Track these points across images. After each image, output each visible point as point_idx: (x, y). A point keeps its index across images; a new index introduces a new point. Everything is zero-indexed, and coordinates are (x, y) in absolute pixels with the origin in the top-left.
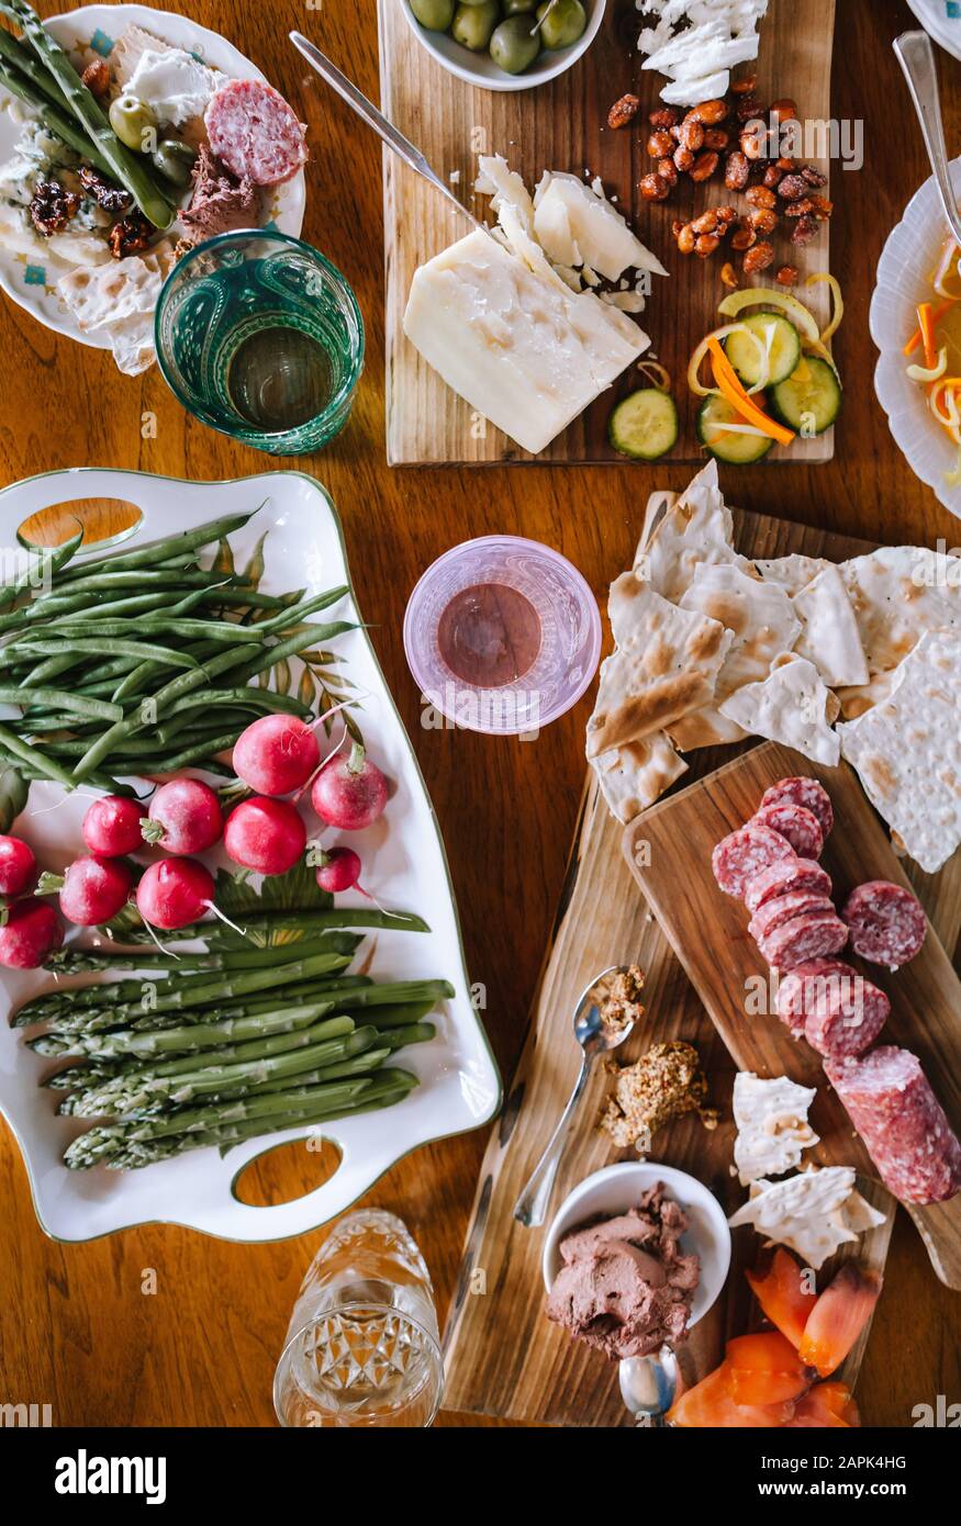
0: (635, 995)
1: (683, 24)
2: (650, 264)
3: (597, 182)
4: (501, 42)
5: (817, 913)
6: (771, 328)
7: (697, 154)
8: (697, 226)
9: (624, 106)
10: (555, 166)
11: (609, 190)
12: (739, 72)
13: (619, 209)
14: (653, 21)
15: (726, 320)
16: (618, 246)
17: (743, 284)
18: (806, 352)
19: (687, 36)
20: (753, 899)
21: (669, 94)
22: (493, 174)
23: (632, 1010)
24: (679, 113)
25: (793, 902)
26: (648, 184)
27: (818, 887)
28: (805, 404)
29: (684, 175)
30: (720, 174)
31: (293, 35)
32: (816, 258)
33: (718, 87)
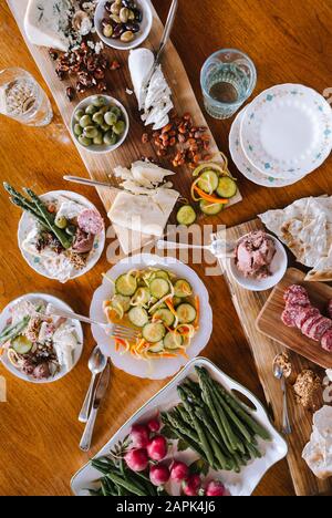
0: (287, 361)
1: (151, 108)
2: (169, 173)
3: (146, 159)
4: (106, 140)
5: (317, 321)
6: (208, 175)
7: (169, 140)
8: (176, 159)
9: (144, 136)
10: (134, 161)
11: (150, 159)
12: (170, 114)
13: (155, 163)
14: (142, 112)
15: (196, 177)
16: (159, 173)
17: (196, 166)
18: (221, 176)
19: (154, 111)
20: (299, 326)
21: (155, 128)
22: (119, 172)
23: (288, 365)
24: (159, 131)
25: (309, 321)
26: (159, 154)
27: (315, 314)
28: (226, 190)
29: (168, 146)
30: (177, 141)
31: (65, 178)
32: (214, 149)
33: (167, 120)
